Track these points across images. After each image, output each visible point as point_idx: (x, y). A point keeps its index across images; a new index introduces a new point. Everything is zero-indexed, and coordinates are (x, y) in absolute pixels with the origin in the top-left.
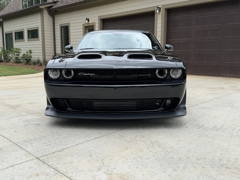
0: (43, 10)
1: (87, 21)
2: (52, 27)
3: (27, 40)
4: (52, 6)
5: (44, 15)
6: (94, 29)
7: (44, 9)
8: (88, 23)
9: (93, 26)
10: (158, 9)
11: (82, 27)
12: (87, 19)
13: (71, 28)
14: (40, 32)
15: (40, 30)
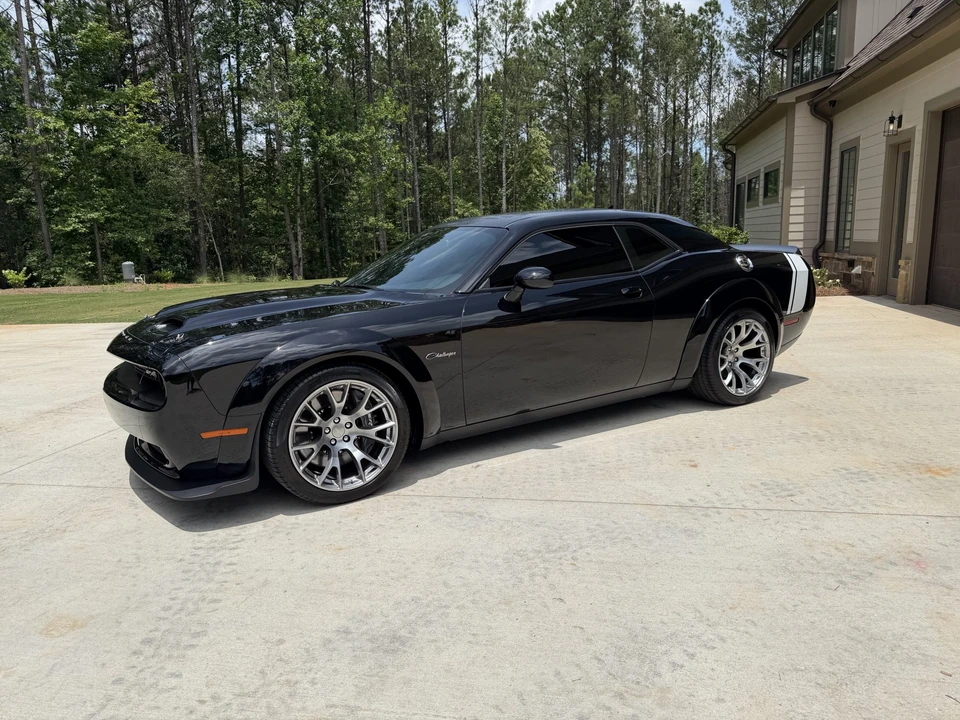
0: (794, 107)
1: (892, 127)
2: (822, 157)
3: (763, 202)
4: (824, 89)
5: (798, 123)
7: (793, 103)
8: (897, 134)
12: (892, 119)
13: (862, 154)
14: (781, 178)
15: (782, 170)
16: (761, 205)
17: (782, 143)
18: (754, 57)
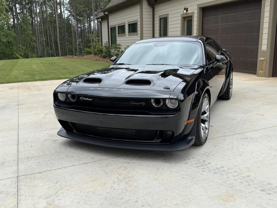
1: (185, 11)
2: (152, 20)
3: (128, 35)
5: (144, 7)
6: (192, 20)
8: (186, 14)
9: (191, 16)
11: (180, 18)
12: (185, 9)
14: (139, 26)
15: (139, 23)
16: (127, 36)
17: (139, 13)
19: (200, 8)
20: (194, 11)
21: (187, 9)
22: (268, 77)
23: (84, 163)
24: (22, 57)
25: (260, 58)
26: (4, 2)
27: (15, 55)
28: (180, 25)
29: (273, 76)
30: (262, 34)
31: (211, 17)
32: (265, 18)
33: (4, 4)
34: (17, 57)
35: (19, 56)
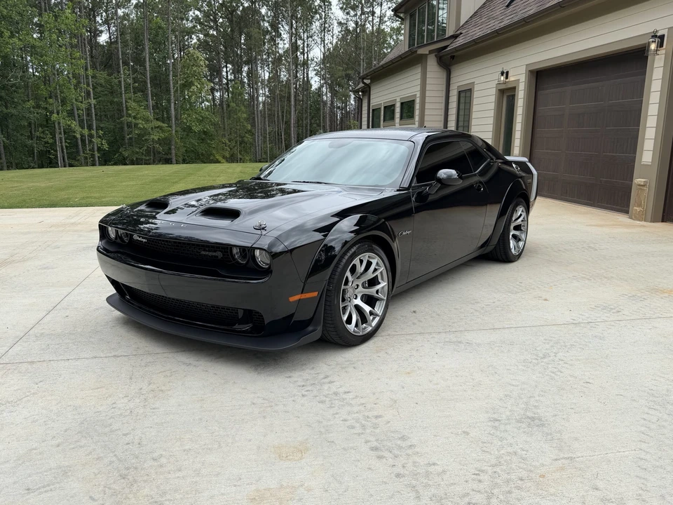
0: (427, 57)
1: (502, 78)
2: (444, 94)
3: (399, 123)
4: (446, 47)
5: (429, 68)
7: (427, 55)
8: (505, 83)
9: (514, 89)
10: (653, 42)
11: (493, 91)
12: (503, 73)
13: (476, 94)
14: (417, 106)
15: (418, 101)
16: (397, 125)
17: (419, 82)
18: (352, 13)
19: (531, 72)
20: (519, 77)
21: (507, 73)
22: (651, 222)
23: (115, 356)
24: (227, 161)
25: (638, 181)
26: (201, 60)
27: (214, 156)
28: (492, 106)
29: (664, 220)
30: (645, 127)
31: (551, 92)
32: (652, 94)
33: (202, 63)
34: (217, 160)
35: (220, 159)
